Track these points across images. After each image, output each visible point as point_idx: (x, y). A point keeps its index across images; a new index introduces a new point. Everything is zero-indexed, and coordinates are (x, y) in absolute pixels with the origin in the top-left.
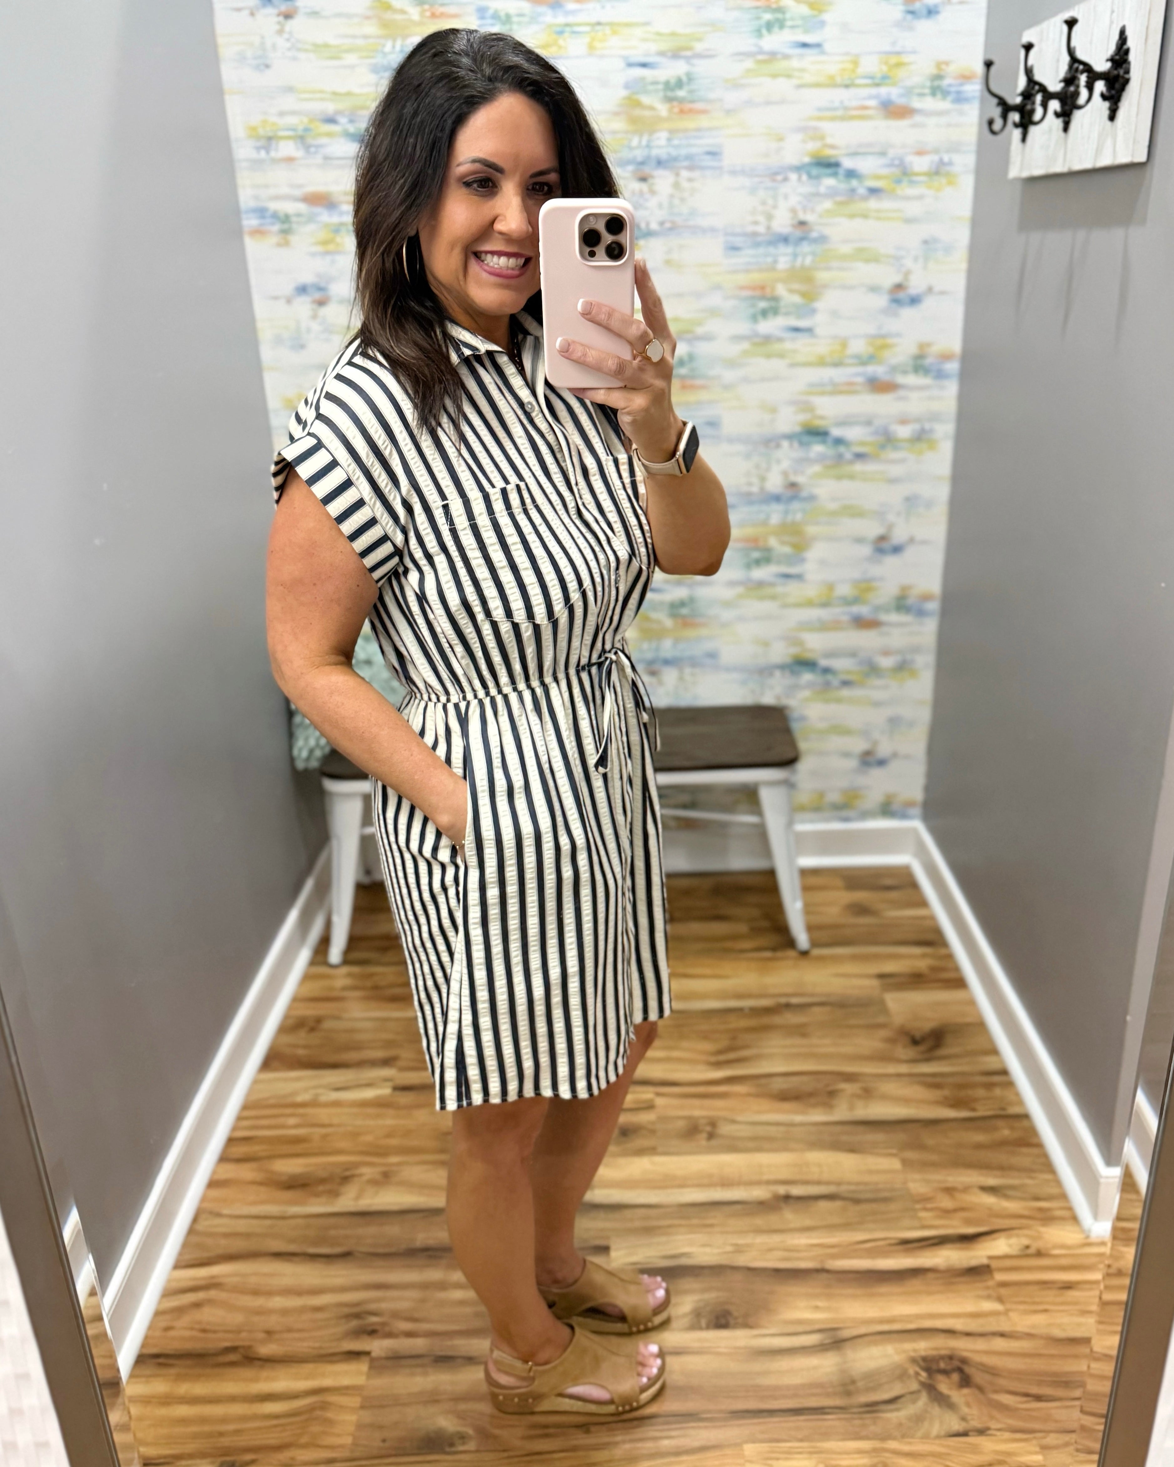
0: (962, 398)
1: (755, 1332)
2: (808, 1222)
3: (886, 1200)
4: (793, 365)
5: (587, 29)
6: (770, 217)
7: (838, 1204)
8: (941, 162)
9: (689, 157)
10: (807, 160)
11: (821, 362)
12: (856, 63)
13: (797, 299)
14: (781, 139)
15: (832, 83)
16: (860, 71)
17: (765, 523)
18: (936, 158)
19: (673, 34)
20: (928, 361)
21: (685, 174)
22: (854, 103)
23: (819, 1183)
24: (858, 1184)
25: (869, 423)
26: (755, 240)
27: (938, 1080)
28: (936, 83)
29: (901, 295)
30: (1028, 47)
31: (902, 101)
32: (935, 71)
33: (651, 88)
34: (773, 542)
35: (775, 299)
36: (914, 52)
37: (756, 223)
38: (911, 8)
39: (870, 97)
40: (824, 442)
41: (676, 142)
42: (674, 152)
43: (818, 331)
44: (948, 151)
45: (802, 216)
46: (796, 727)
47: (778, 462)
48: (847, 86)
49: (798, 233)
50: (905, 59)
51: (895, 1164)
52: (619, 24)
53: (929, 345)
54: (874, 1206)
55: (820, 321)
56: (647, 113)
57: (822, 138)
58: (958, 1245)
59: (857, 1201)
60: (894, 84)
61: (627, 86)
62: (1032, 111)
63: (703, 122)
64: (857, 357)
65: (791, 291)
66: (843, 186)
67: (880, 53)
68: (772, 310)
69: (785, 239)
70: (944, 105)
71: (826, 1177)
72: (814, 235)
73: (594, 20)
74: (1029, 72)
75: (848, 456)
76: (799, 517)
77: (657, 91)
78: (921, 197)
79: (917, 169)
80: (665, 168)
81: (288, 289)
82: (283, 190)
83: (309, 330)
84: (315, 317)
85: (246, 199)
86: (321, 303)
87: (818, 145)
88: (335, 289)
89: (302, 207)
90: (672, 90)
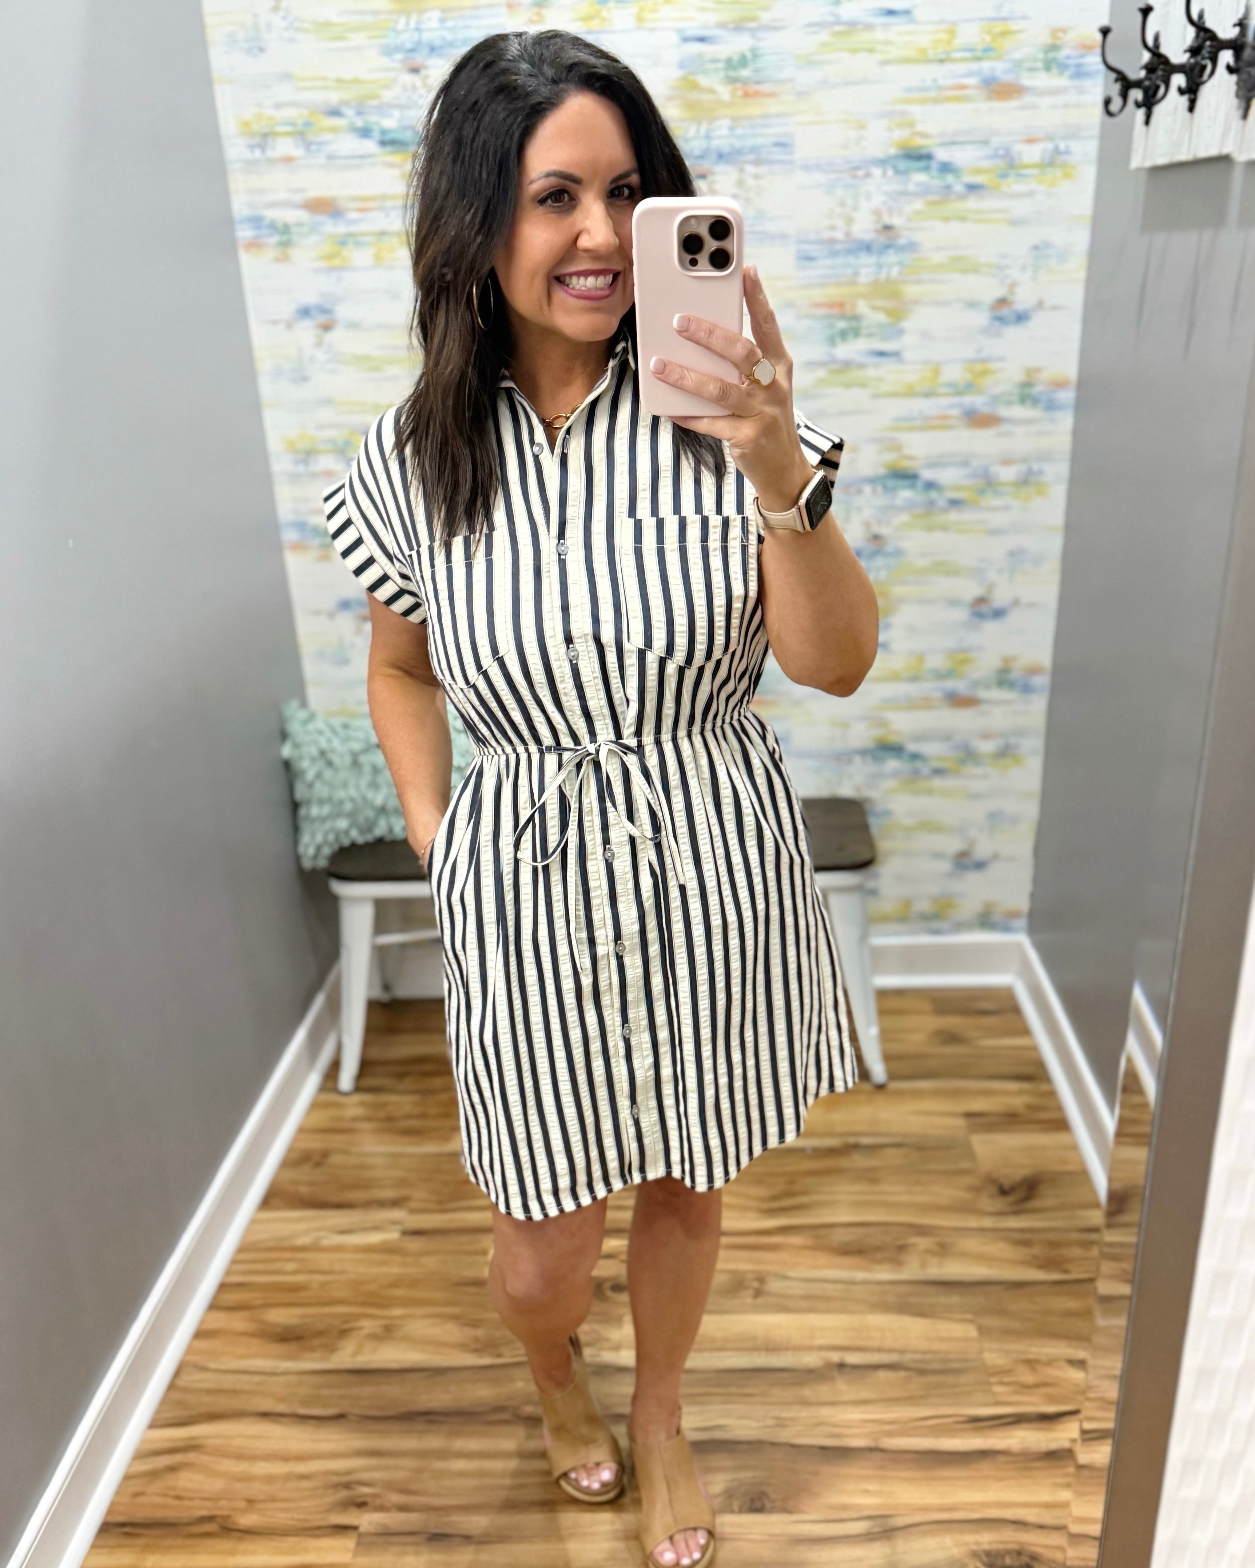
0: (1077, 433)
1: (794, 1517)
2: (863, 1395)
3: (957, 1372)
4: (876, 396)
6: (849, 221)
7: (900, 1374)
8: (1057, 151)
9: (754, 150)
10: (893, 151)
11: (910, 392)
12: (952, 33)
13: (881, 318)
14: (862, 127)
15: (923, 58)
16: (958, 42)
18: (1050, 146)
20: (1037, 389)
21: (750, 169)
22: (949, 82)
25: (966, 464)
26: (832, 248)
27: (1027, 1236)
28: (1051, 55)
29: (1005, 311)
30: (1146, 11)
31: (1008, 78)
32: (1049, 41)
33: (709, 66)
35: (856, 318)
36: (1024, 18)
37: (833, 228)
39: (970, 74)
40: (912, 487)
41: (739, 131)
42: (738, 144)
43: (906, 355)
44: (1065, 137)
45: (887, 220)
46: (876, 824)
47: (859, 510)
48: (941, 61)
49: (882, 240)
50: (1012, 26)
51: (970, 1330)
53: (1038, 370)
55: (908, 343)
56: (706, 97)
57: (911, 125)
58: (1036, 1426)
60: (999, 58)
61: (682, 65)
62: (1155, 89)
63: (772, 106)
64: (953, 385)
65: (875, 308)
66: (936, 183)
67: (981, 19)
68: (852, 331)
69: (867, 248)
70: (1062, 81)
72: (902, 241)
75: (941, 503)
76: (883, 574)
77: (717, 70)
78: (1031, 194)
79: (1026, 160)
80: (727, 163)
81: (288, 310)
82: (282, 196)
83: (312, 359)
84: (319, 344)
85: (240, 206)
86: (327, 327)
87: (906, 133)
88: (342, 312)
89: (303, 215)
90: (734, 68)
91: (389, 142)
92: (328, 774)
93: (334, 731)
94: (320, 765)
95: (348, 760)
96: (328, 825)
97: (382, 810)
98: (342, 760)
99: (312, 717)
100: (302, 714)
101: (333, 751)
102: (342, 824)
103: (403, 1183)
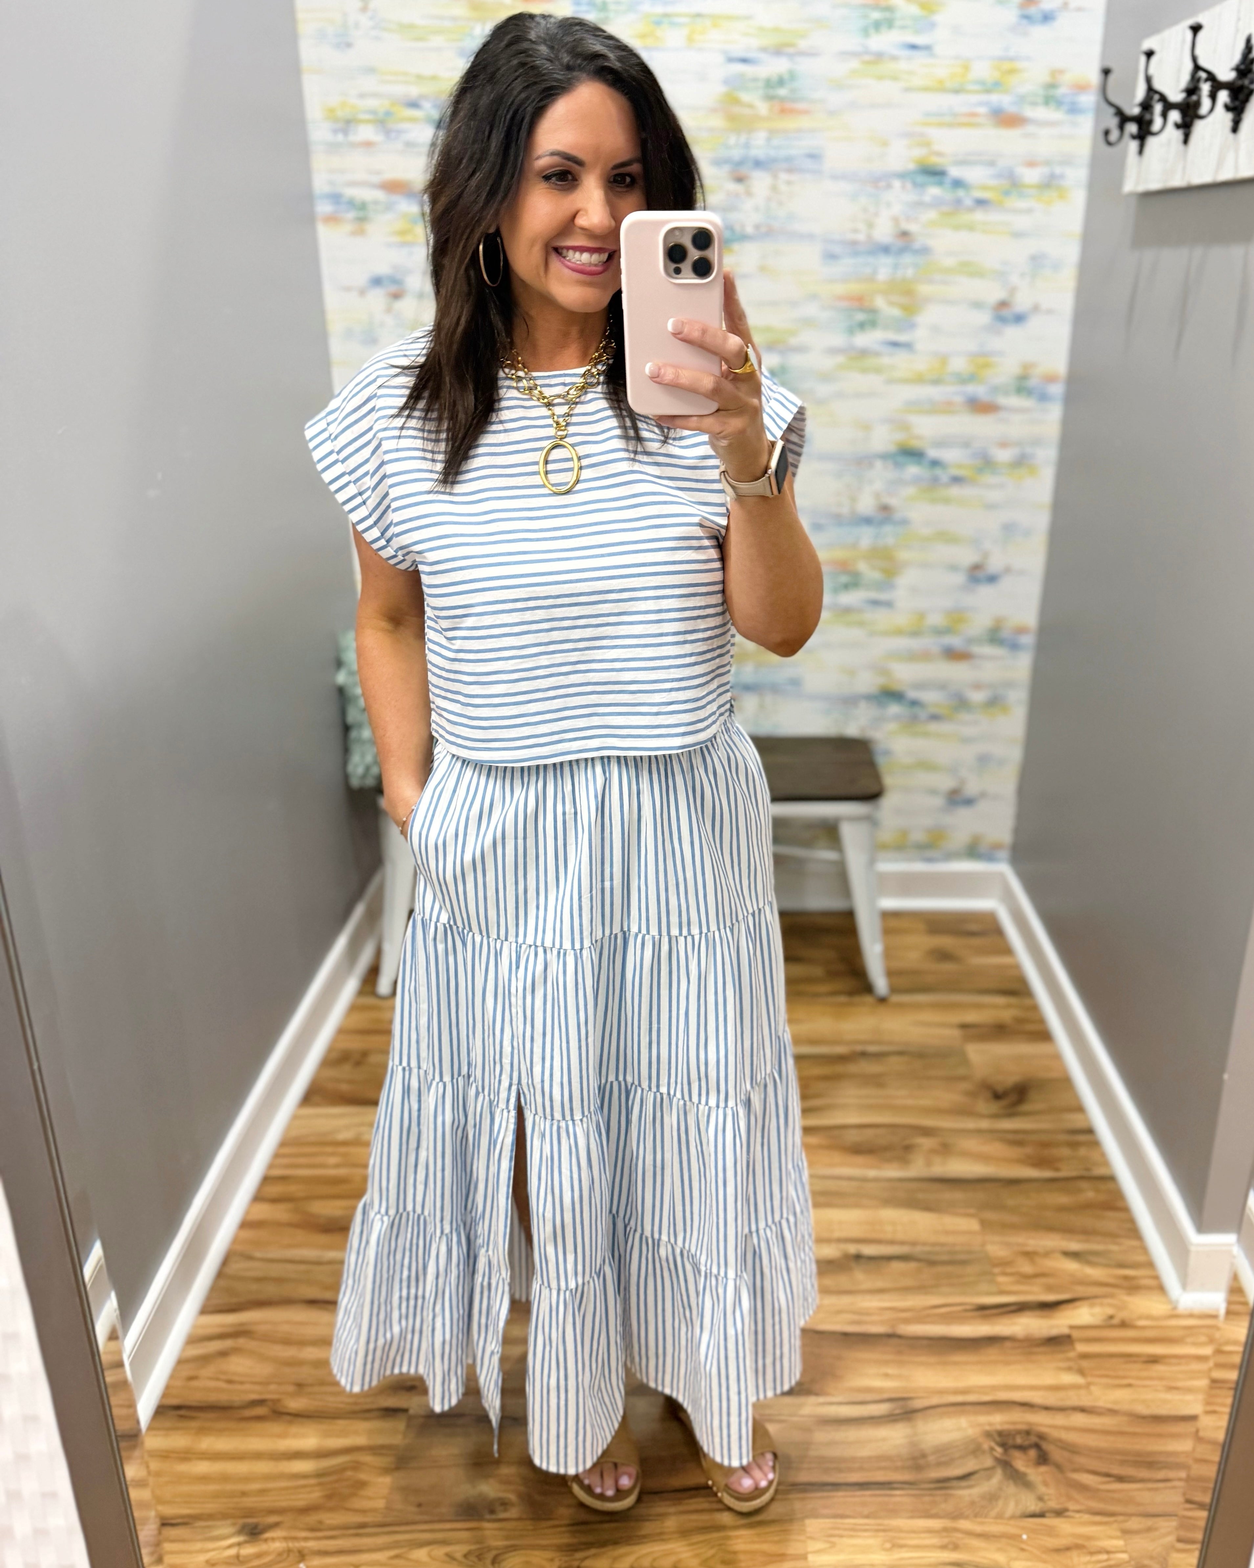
0: (1067, 422)
1: (821, 1399)
2: (880, 1284)
3: (963, 1263)
4: (891, 381)
5: (688, 20)
6: (870, 225)
7: (913, 1265)
8: (1053, 175)
9: (788, 159)
10: (911, 166)
11: (920, 380)
12: (966, 67)
13: (896, 312)
14: (885, 144)
15: (941, 88)
16: (971, 76)
17: (854, 546)
18: (1047, 170)
19: (776, 29)
20: (1033, 382)
21: (783, 176)
22: (964, 110)
23: (892, 1242)
24: (934, 1244)
25: (966, 445)
26: (854, 248)
27: (1021, 1137)
28: (1050, 92)
29: (1005, 312)
30: (1149, 54)
31: (1013, 109)
32: (1049, 80)
33: (751, 85)
34: (862, 566)
35: (874, 311)
36: (1028, 59)
37: (855, 231)
38: (1027, 13)
39: (980, 104)
40: (919, 463)
41: (775, 143)
42: (773, 153)
43: (917, 346)
44: (1060, 163)
45: (904, 226)
46: (882, 761)
47: (871, 482)
48: (957, 92)
49: (900, 243)
50: (1018, 65)
51: (974, 1225)
52: (720, 17)
53: (1032, 365)
54: (949, 1269)
55: (920, 336)
56: (745, 112)
57: (928, 144)
58: (1038, 1313)
59: (932, 1263)
60: (1006, 91)
61: (726, 82)
62: (1150, 122)
63: (804, 122)
64: (957, 375)
65: (891, 304)
66: (949, 196)
67: (992, 58)
68: (870, 322)
69: (886, 249)
70: (1057, 115)
71: (900, 1236)
72: (917, 246)
73: (694, 10)
74: (1148, 80)
75: (944, 479)
76: (891, 541)
77: (757, 88)
78: (1031, 211)
79: (1027, 181)
80: (763, 171)
81: (361, 280)
82: (360, 176)
83: (382, 324)
84: (389, 310)
85: (320, 183)
86: (397, 296)
87: (924, 151)
88: (411, 283)
90: (773, 88)
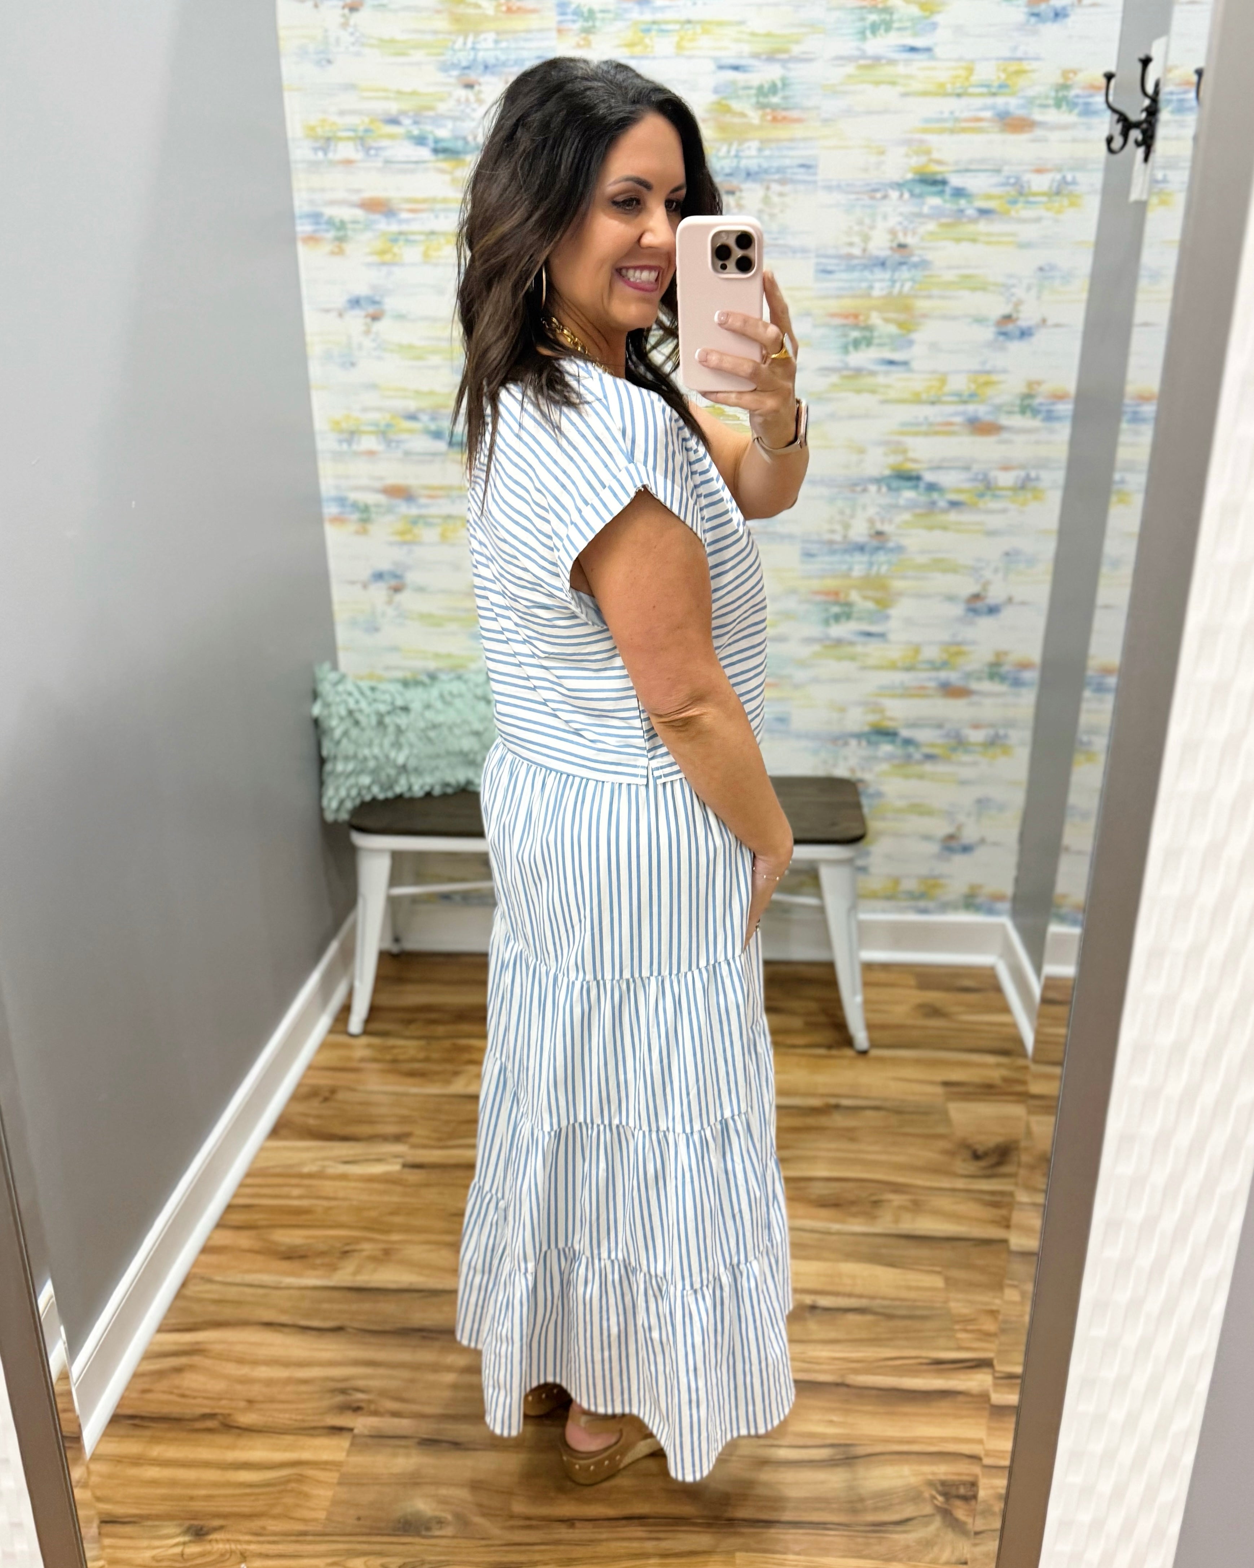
0: (1074, 443)
2: (833, 1335)
3: (924, 1317)
4: (886, 402)
5: (677, 27)
6: (866, 239)
7: (869, 1317)
8: (1064, 180)
9: (780, 170)
10: (910, 176)
11: (917, 400)
12: (970, 70)
13: (893, 329)
14: (882, 153)
15: (942, 92)
16: (974, 79)
17: (847, 575)
18: (1058, 177)
19: (768, 35)
20: (1037, 401)
21: (775, 187)
22: (966, 114)
23: (850, 1295)
24: (894, 1299)
25: (967, 468)
26: (849, 262)
27: (997, 1198)
28: (1062, 94)
29: (1010, 327)
30: (1146, 61)
31: (1021, 113)
32: (1061, 81)
33: (742, 92)
34: (854, 596)
35: (869, 328)
36: (1037, 59)
37: (851, 244)
38: (1036, 10)
39: (985, 108)
40: (916, 487)
41: (767, 153)
42: (765, 164)
43: (915, 365)
44: (1072, 169)
45: (902, 239)
46: (867, 804)
47: (864, 508)
48: (959, 95)
49: (897, 257)
50: (1026, 65)
51: (938, 1282)
52: (710, 23)
53: (1039, 383)
54: (908, 1323)
55: (917, 354)
56: (736, 120)
57: (928, 152)
59: (890, 1317)
60: (1013, 94)
61: (716, 91)
63: (798, 131)
64: (958, 394)
65: (886, 321)
66: (949, 206)
67: (998, 59)
68: (865, 340)
69: (882, 264)
70: (1071, 118)
71: (859, 1290)
72: (915, 259)
73: (683, 17)
75: (942, 504)
76: (884, 569)
77: (749, 96)
78: (1038, 220)
79: (1035, 188)
80: (755, 181)
81: (340, 301)
82: (340, 195)
83: (360, 347)
84: (367, 332)
85: (301, 203)
86: (375, 318)
87: (924, 159)
88: (390, 304)
89: (359, 213)
90: (766, 95)
91: (441, 150)
92: (354, 732)
93: (362, 693)
94: (348, 723)
95: (374, 720)
96: (352, 781)
97: (404, 769)
98: (368, 719)
99: (342, 679)
100: (333, 676)
101: (361, 711)
102: (365, 780)
103: (404, 1120)
